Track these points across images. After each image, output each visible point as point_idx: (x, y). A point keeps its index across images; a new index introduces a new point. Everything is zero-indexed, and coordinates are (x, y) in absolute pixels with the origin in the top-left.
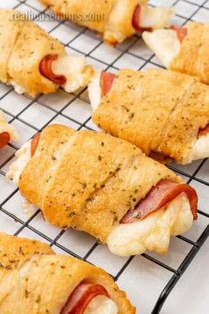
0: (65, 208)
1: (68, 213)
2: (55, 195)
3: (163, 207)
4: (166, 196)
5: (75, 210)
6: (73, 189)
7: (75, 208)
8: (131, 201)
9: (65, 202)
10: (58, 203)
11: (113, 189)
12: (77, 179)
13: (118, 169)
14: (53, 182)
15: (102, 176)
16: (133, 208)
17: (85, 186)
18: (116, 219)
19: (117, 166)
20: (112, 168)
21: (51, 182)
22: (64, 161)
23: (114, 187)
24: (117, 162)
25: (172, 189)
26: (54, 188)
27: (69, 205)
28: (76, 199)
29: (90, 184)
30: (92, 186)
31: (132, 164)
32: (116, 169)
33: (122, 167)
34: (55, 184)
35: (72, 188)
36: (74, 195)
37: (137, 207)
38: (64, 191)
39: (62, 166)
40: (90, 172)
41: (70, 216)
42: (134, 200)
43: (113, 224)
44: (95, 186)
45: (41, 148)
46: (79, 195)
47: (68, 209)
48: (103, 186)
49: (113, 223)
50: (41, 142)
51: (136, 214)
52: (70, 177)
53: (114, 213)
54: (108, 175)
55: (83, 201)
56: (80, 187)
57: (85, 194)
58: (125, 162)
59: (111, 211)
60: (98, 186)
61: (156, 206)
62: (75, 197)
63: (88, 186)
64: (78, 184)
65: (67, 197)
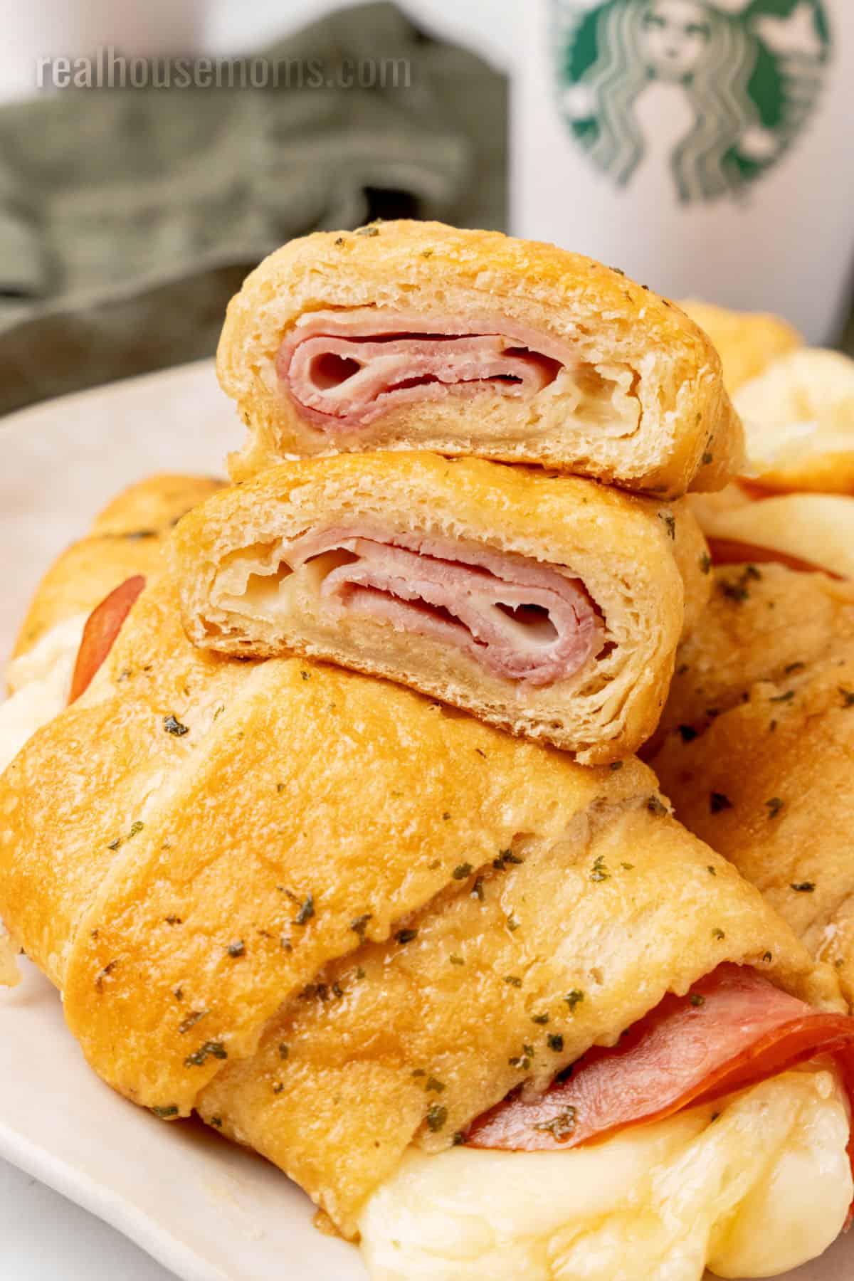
0: (175, 1015)
1: (189, 1044)
2: (136, 933)
3: (706, 1109)
4: (732, 1052)
5: (227, 1037)
6: (243, 919)
7: (231, 1025)
8: (540, 1045)
9: (186, 985)
10: (144, 978)
11: (456, 961)
12: (277, 868)
13: (506, 860)
14: (141, 862)
15: (410, 878)
16: (541, 1082)
17: (308, 914)
18: (433, 1122)
19: (506, 843)
20: (475, 844)
21: (134, 855)
22: (229, 760)
23: (464, 951)
24: (511, 818)
25: (771, 1025)
26: (140, 893)
27: (199, 1004)
28: (245, 979)
29: (336, 907)
30: (346, 920)
31: (588, 846)
32: (494, 854)
33: (533, 853)
34: (154, 872)
35: (235, 909)
36: (237, 954)
37: (563, 1079)
38: (191, 921)
39: (215, 784)
40: (350, 844)
41: (197, 1060)
42: (556, 1043)
43: (415, 1142)
44: (358, 928)
45: (123, 664)
46: (263, 956)
47: (192, 1021)
48: (404, 935)
49: (418, 1135)
50: (132, 630)
51: (551, 1109)
52: (241, 852)
53: (436, 1086)
54: (443, 877)
55: (281, 995)
56: (283, 918)
57: (298, 954)
58: (554, 828)
59: (418, 1073)
60: (380, 933)
61: (667, 1098)
62: (240, 966)
63: (325, 920)
64: (273, 898)
65: (202, 956)
